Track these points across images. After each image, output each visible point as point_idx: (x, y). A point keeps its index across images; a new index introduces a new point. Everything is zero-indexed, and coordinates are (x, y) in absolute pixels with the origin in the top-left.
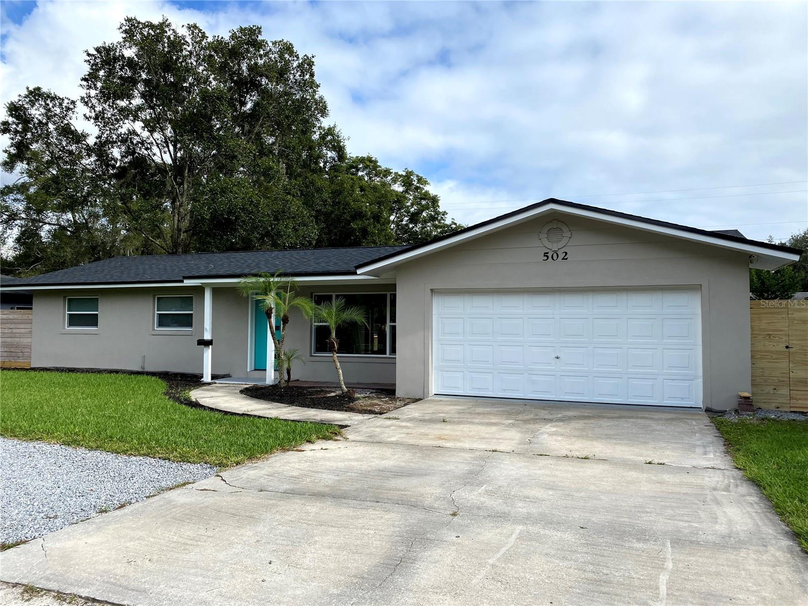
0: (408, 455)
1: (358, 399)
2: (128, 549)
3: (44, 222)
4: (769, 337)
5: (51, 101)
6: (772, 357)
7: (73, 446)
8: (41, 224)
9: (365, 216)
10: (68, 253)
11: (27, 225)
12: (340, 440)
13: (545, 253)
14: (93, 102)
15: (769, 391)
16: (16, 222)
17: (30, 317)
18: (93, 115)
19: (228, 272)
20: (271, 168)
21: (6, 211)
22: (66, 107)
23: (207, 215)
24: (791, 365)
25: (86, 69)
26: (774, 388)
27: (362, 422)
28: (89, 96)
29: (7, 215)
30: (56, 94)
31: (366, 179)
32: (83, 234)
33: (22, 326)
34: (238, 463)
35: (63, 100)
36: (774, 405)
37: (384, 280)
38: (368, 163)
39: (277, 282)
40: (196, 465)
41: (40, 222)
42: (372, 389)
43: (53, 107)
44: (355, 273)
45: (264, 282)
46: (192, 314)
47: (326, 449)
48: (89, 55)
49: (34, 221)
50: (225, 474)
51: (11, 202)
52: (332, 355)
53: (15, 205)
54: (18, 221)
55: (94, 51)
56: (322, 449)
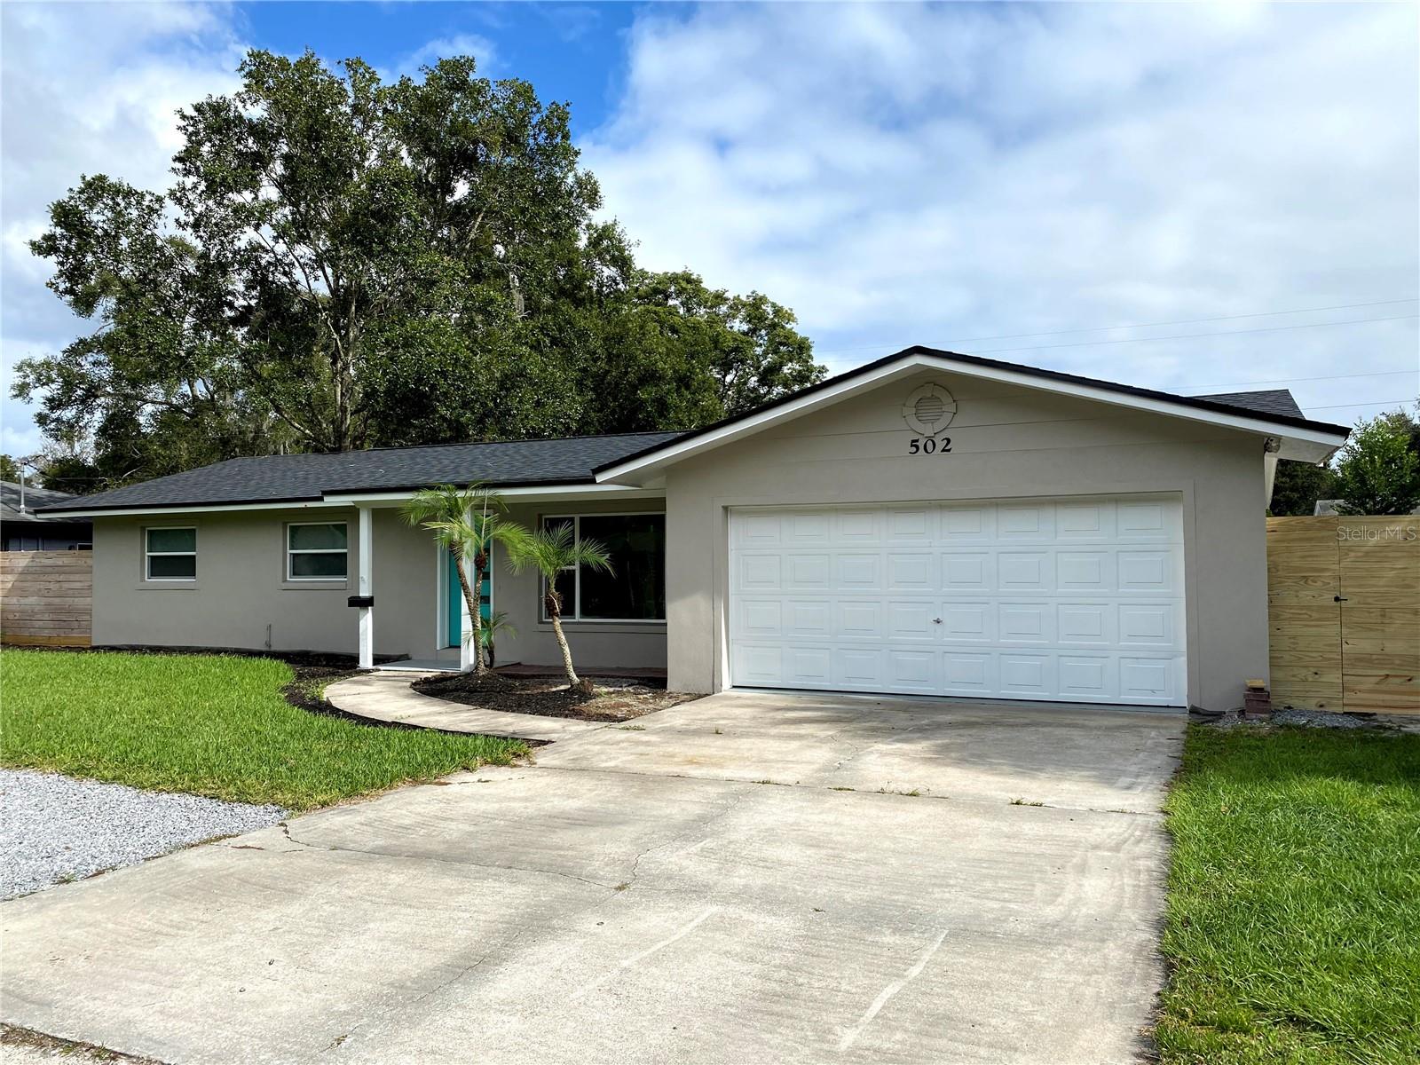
0: (616, 791)
1: (599, 695)
2: (64, 941)
3: (144, 400)
4: (1306, 582)
5: (123, 199)
6: (1311, 616)
7: (77, 777)
8: (139, 403)
9: (661, 378)
10: (183, 450)
11: (117, 405)
12: (521, 766)
13: (913, 441)
14: (190, 197)
15: (1305, 676)
16: (98, 401)
17: (89, 561)
18: (191, 219)
19: (404, 482)
20: (492, 301)
21: (80, 383)
22: (148, 207)
23: (380, 386)
24: (1344, 631)
25: (180, 143)
26: (1315, 670)
27: (578, 736)
28: (184, 188)
29: (83, 389)
30: (131, 185)
31: (681, 311)
32: (209, 420)
33: (77, 577)
34: (324, 804)
35: (143, 196)
36: (1314, 702)
37: (648, 491)
38: (684, 284)
39: (471, 498)
40: (258, 807)
41: (138, 400)
42: (634, 678)
43: (126, 208)
44: (593, 482)
45: (446, 498)
46: (345, 554)
47: (487, 781)
48: (184, 117)
49: (127, 397)
50: (295, 824)
51: (89, 367)
52: (551, 620)
53: (97, 372)
54: (103, 399)
55: (192, 109)
56: (479, 781)
